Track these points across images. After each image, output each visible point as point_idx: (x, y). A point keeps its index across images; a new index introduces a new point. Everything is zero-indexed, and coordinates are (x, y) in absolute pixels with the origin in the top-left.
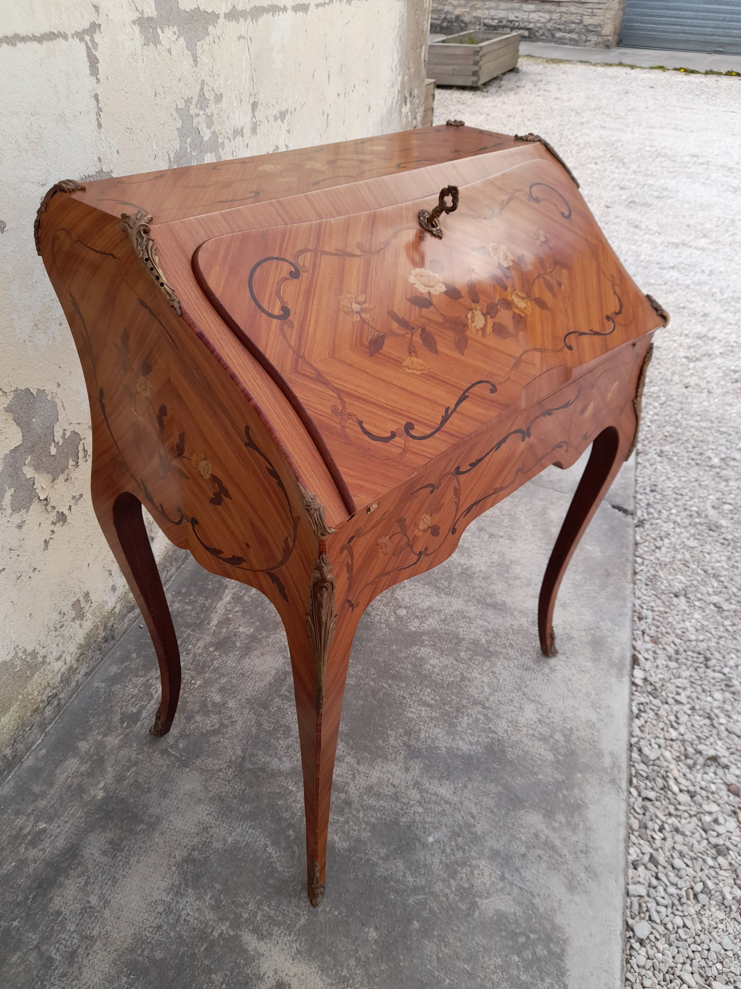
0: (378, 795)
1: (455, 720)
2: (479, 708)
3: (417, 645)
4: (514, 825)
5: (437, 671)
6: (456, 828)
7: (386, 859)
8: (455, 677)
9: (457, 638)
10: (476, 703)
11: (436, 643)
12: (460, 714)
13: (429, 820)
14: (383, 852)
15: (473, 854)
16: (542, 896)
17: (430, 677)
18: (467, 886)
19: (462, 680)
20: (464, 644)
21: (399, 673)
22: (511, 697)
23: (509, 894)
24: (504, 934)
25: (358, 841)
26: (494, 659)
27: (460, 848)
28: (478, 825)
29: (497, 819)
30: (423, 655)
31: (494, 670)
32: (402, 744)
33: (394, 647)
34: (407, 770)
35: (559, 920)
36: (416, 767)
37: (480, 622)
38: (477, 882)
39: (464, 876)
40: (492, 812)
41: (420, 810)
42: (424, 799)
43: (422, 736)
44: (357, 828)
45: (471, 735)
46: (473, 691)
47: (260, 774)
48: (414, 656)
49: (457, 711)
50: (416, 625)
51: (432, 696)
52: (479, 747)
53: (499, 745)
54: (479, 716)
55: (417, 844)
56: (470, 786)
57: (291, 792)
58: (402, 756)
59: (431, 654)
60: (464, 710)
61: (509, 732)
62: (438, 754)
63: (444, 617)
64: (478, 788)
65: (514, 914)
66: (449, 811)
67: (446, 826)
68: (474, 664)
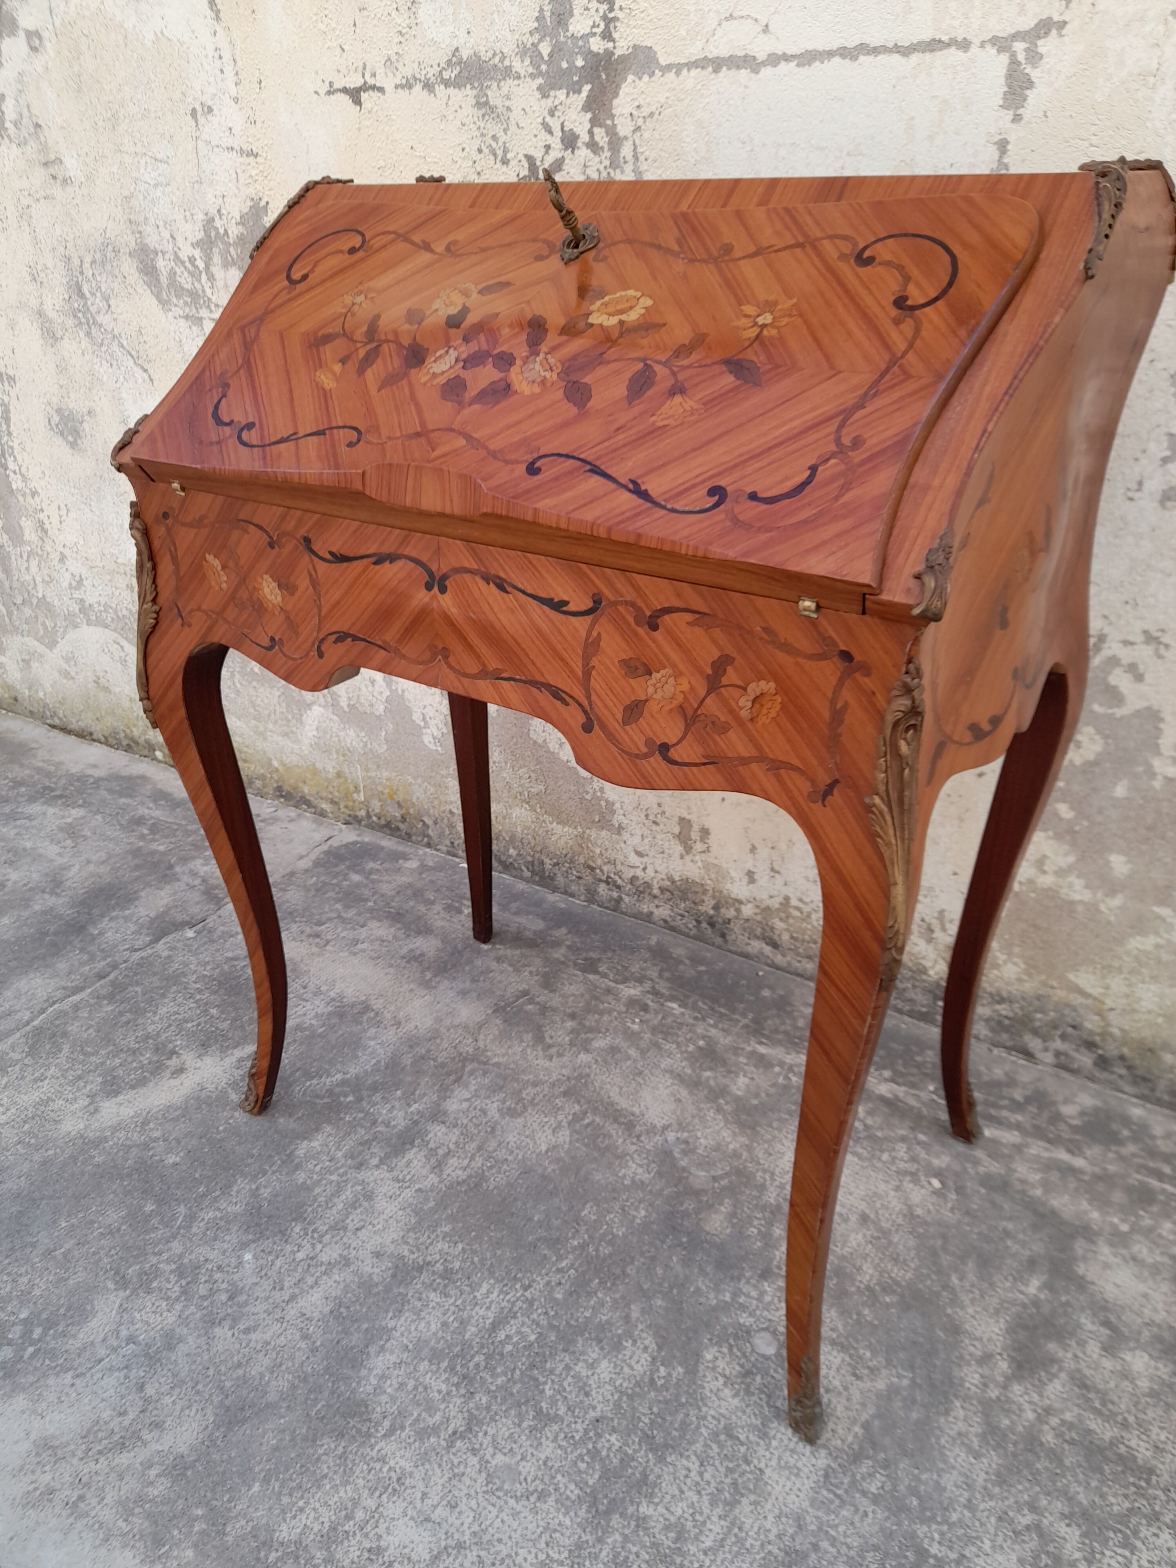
0: (354, 1205)
1: (445, 1364)
2: (458, 1423)
3: (660, 1348)
4: (198, 1392)
5: (577, 1368)
6: (244, 1297)
7: (255, 1194)
8: (553, 1402)
9: (666, 1446)
10: (472, 1423)
11: (657, 1390)
12: (456, 1379)
13: (278, 1263)
14: (265, 1193)
15: (192, 1309)
16: (67, 1390)
17: (565, 1350)
18: (155, 1284)
19: (539, 1412)
20: (643, 1456)
21: (589, 1295)
22: (462, 1507)
23: (104, 1340)
24: (62, 1311)
25: (298, 1167)
26: (582, 1513)
27: (212, 1292)
28: (230, 1333)
29: (223, 1369)
30: (628, 1353)
31: (551, 1501)
32: (429, 1259)
33: (659, 1302)
34: (378, 1255)
35: (21, 1401)
36: (376, 1270)
37: (716, 1527)
38: (148, 1301)
39: (170, 1286)
40: (239, 1365)
41: (300, 1256)
42: (316, 1266)
43: (432, 1295)
44: (318, 1168)
45: (402, 1385)
46: (504, 1427)
47: (452, 1077)
48: (629, 1335)
49: (465, 1377)
50: (721, 1364)
51: (515, 1339)
52: (369, 1389)
53: (359, 1431)
54: (438, 1417)
55: (251, 1237)
56: (303, 1345)
57: (409, 1105)
58: (406, 1253)
59: (626, 1370)
60: (463, 1391)
61: (378, 1465)
62: (387, 1312)
63: (742, 1437)
64: (292, 1358)
65: (74, 1336)
66: (277, 1296)
67: (256, 1284)
68: (581, 1457)
